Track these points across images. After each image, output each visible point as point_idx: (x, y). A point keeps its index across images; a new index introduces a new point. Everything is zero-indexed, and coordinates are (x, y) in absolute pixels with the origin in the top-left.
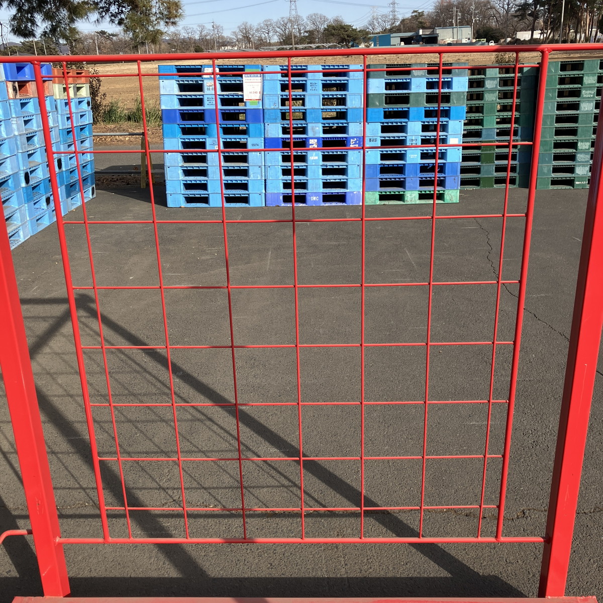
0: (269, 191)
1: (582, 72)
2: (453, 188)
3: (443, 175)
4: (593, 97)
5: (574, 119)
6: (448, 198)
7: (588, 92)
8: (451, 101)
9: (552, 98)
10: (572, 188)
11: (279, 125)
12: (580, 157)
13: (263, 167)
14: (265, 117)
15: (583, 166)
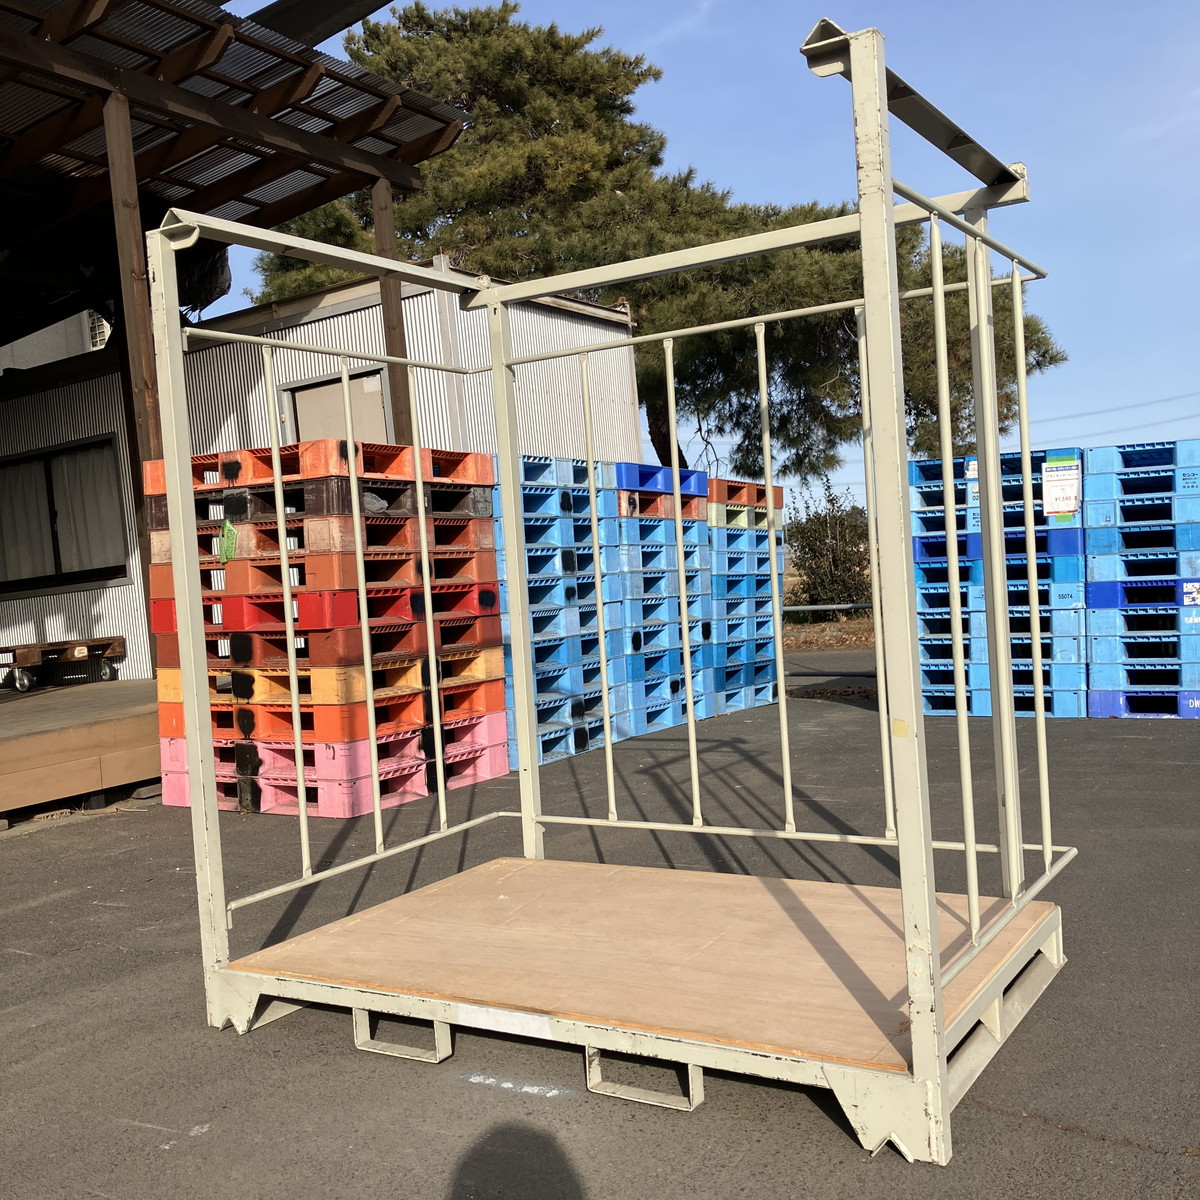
0: (1095, 686)
11: (1117, 556)
13: (1083, 640)
14: (1087, 545)
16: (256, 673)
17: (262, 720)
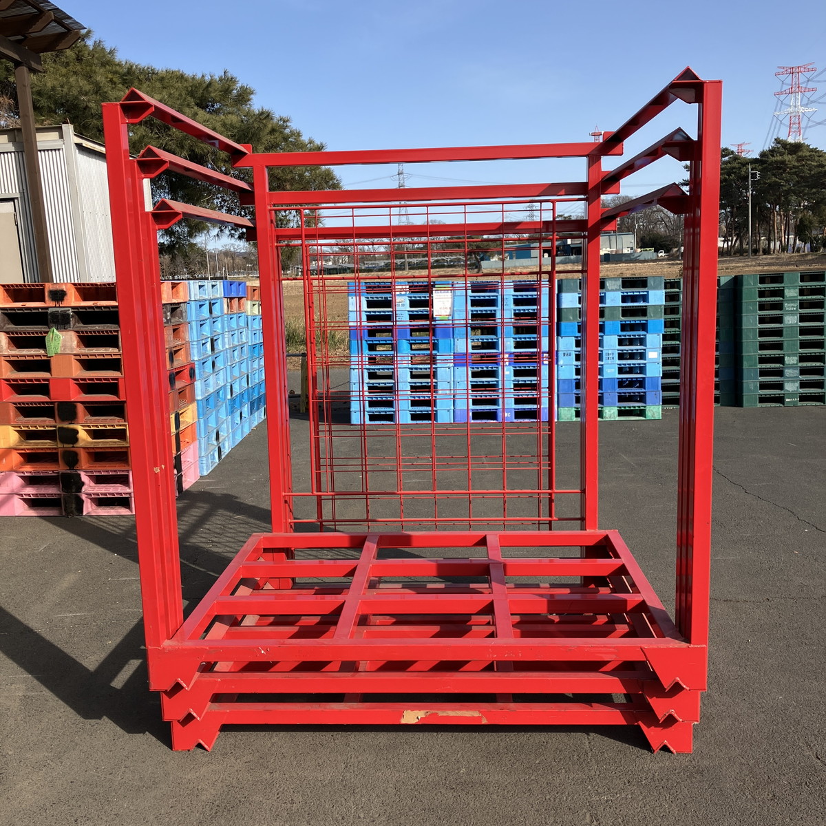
0: (458, 407)
1: (783, 285)
2: (654, 404)
3: (643, 390)
4: (797, 310)
5: (779, 333)
6: (649, 414)
7: (791, 305)
8: (648, 314)
9: (753, 311)
10: (782, 405)
12: (788, 372)
13: (452, 383)
14: (455, 332)
15: (793, 381)
16: (79, 428)
17: (83, 457)
